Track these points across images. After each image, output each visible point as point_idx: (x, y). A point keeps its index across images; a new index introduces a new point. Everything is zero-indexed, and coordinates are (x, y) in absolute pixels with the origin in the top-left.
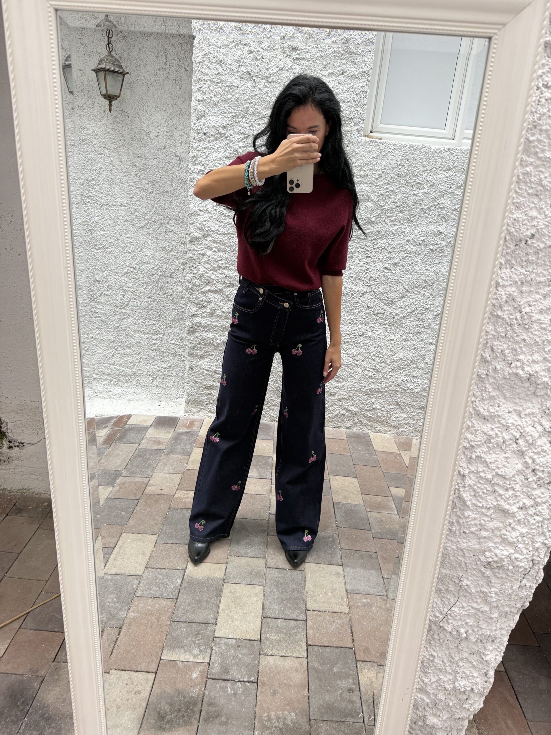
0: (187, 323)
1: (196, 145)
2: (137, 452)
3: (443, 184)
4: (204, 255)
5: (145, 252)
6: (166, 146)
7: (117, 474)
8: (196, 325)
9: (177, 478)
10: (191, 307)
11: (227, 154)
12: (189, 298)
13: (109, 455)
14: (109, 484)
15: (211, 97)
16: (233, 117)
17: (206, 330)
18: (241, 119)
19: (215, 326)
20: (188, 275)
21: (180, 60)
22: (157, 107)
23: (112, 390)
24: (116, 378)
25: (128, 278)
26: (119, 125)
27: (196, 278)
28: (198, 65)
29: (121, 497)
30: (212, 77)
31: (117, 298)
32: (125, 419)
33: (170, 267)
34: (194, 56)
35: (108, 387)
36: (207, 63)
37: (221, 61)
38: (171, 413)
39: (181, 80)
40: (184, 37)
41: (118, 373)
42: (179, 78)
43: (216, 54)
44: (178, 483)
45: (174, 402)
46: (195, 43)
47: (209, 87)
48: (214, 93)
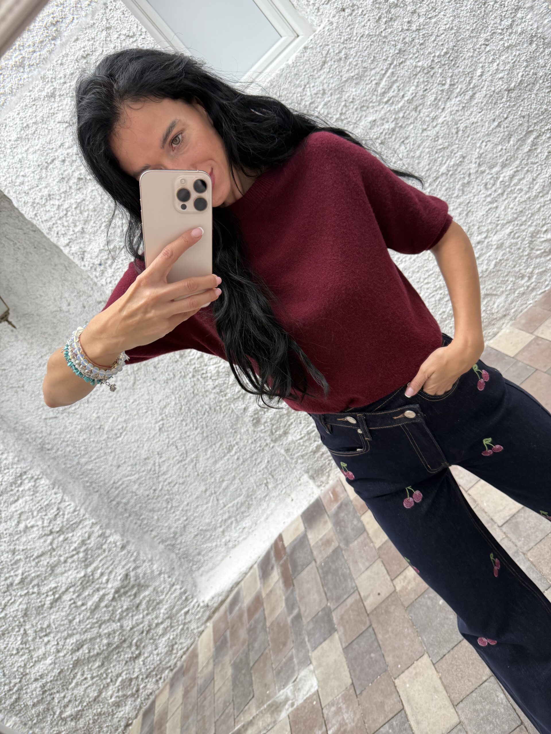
0: (247, 419)
1: (104, 280)
2: (320, 571)
3: (332, 81)
5: (157, 398)
6: (83, 304)
7: (328, 613)
8: (255, 414)
9: (379, 566)
10: (236, 405)
12: (226, 400)
13: (302, 598)
14: (330, 632)
15: (73, 231)
17: (266, 410)
20: (207, 383)
21: (21, 229)
22: (45, 284)
23: (244, 526)
24: (238, 514)
25: (165, 431)
26: (33, 328)
27: (215, 380)
28: (36, 219)
29: (354, 638)
30: (57, 215)
31: (174, 455)
32: (280, 544)
33: (187, 389)
34: (26, 216)
35: (240, 527)
36: (42, 209)
37: (49, 195)
38: (309, 499)
39: (39, 243)
40: (5, 208)
41: (235, 508)
42: (36, 243)
43: (40, 194)
44: (386, 572)
45: (300, 485)
46: (16, 205)
47: (63, 226)
48: (72, 225)
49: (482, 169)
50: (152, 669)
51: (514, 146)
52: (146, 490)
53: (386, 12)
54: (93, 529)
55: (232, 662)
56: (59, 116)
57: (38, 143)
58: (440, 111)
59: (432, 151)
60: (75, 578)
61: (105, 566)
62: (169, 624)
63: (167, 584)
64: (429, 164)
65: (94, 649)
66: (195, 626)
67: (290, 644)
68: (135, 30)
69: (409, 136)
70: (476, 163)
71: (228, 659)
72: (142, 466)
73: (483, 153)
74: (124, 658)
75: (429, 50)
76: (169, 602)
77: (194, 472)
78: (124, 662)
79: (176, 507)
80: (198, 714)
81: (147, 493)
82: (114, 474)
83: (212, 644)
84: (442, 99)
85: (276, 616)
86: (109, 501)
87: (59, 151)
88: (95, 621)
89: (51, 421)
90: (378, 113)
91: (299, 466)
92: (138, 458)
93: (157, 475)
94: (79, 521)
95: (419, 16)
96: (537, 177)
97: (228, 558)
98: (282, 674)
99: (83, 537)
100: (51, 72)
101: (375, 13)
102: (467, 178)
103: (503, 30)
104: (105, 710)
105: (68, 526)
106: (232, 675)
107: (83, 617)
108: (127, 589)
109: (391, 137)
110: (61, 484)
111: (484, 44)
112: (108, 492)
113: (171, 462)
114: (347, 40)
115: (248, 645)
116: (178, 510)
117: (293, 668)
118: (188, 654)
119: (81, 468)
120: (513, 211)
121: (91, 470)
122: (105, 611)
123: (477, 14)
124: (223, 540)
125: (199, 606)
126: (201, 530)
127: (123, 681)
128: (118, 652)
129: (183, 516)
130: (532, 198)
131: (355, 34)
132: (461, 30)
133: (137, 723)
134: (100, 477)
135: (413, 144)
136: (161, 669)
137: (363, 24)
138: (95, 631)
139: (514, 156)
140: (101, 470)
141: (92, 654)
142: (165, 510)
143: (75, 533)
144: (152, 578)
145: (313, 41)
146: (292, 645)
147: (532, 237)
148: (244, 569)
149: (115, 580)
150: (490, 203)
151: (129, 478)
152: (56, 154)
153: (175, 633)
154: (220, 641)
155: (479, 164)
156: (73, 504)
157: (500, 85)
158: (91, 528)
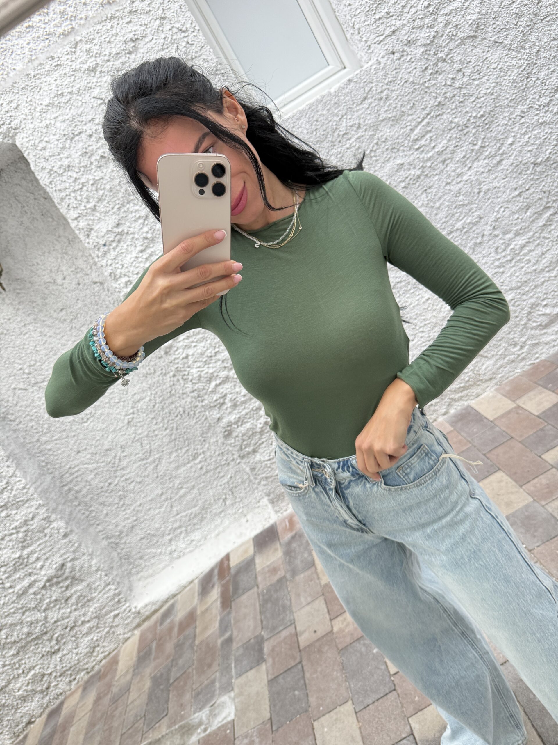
0: (219, 430)
1: (105, 261)
2: (261, 598)
3: (369, 118)
4: (187, 357)
6: (78, 281)
7: (260, 641)
8: (228, 426)
9: (321, 603)
10: (211, 413)
11: (139, 248)
12: (202, 406)
13: (237, 622)
14: (258, 661)
15: (85, 206)
16: (119, 209)
17: (240, 424)
18: (128, 206)
19: (247, 414)
20: (186, 386)
21: (33, 194)
22: (44, 253)
23: (193, 538)
24: (190, 525)
25: (134, 426)
26: (23, 295)
27: (196, 383)
28: (51, 186)
29: (281, 672)
30: (72, 188)
31: (137, 451)
32: (226, 563)
33: (164, 387)
34: (41, 181)
35: (188, 538)
36: (58, 178)
37: (69, 166)
38: (264, 523)
39: (48, 211)
40: (21, 169)
41: (187, 518)
42: (45, 211)
43: (60, 163)
44: (326, 610)
45: (259, 507)
46: (33, 168)
47: (76, 199)
48: (85, 200)
49: (496, 232)
50: (67, 668)
51: (530, 217)
52: (101, 482)
53: (433, 65)
54: (38, 511)
55: (152, 675)
56: (96, 92)
57: (69, 113)
58: (466, 169)
59: (452, 205)
60: (9, 557)
61: (43, 552)
62: (95, 624)
63: (102, 582)
64: (446, 217)
65: (12, 636)
66: (122, 632)
67: (215, 667)
68: (188, 26)
69: (432, 186)
70: (491, 225)
71: (148, 671)
72: (102, 457)
73: (499, 218)
74: (42, 651)
75: (467, 109)
76: (101, 601)
77: (153, 474)
78: (40, 656)
79: (128, 505)
80: (105, 723)
81: (102, 484)
82: (71, 459)
83: (135, 653)
84: (471, 158)
85: (207, 635)
86: (62, 485)
87: (88, 125)
88: (20, 606)
89: (20, 391)
90: (407, 157)
91: (261, 488)
92: (100, 447)
93: (115, 469)
94: (26, 499)
95: (464, 75)
96: (546, 252)
97: (170, 568)
98: (200, 696)
99: (26, 516)
100: (97, 47)
101: (423, 63)
102: (480, 239)
103: (540, 106)
104: (9, 702)
105: (14, 502)
106: (149, 689)
107: (9, 600)
108: (60, 579)
109: (415, 184)
110: (16, 458)
111: (520, 116)
112: (62, 476)
113: (133, 458)
114: (390, 82)
115: (173, 661)
116: (129, 509)
117: (214, 692)
118: (108, 659)
119: (40, 446)
120: (518, 279)
121: (50, 450)
122: (32, 598)
123: (518, 86)
124: (169, 549)
125: (130, 610)
126: (149, 534)
127: (35, 675)
128: (37, 644)
129: (133, 516)
130: (538, 271)
131: (399, 78)
132: (500, 98)
133: (39, 722)
134: (57, 459)
135: (435, 195)
136: (77, 669)
137: (409, 70)
138: (18, 616)
139: (528, 227)
140: (60, 452)
141: (8, 641)
142: (116, 506)
143: (19, 511)
144: (88, 573)
145: (359, 76)
146: (217, 668)
147: (531, 308)
148: (184, 582)
149: (49, 568)
150: (498, 267)
151: (86, 466)
152: (85, 128)
153: (99, 635)
154: (145, 651)
155: (494, 227)
156: (24, 481)
157: (528, 157)
158: (37, 509)
